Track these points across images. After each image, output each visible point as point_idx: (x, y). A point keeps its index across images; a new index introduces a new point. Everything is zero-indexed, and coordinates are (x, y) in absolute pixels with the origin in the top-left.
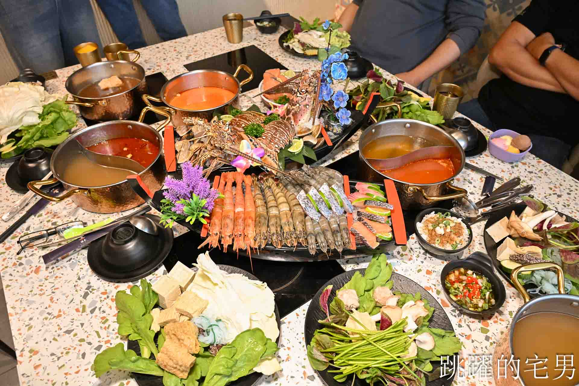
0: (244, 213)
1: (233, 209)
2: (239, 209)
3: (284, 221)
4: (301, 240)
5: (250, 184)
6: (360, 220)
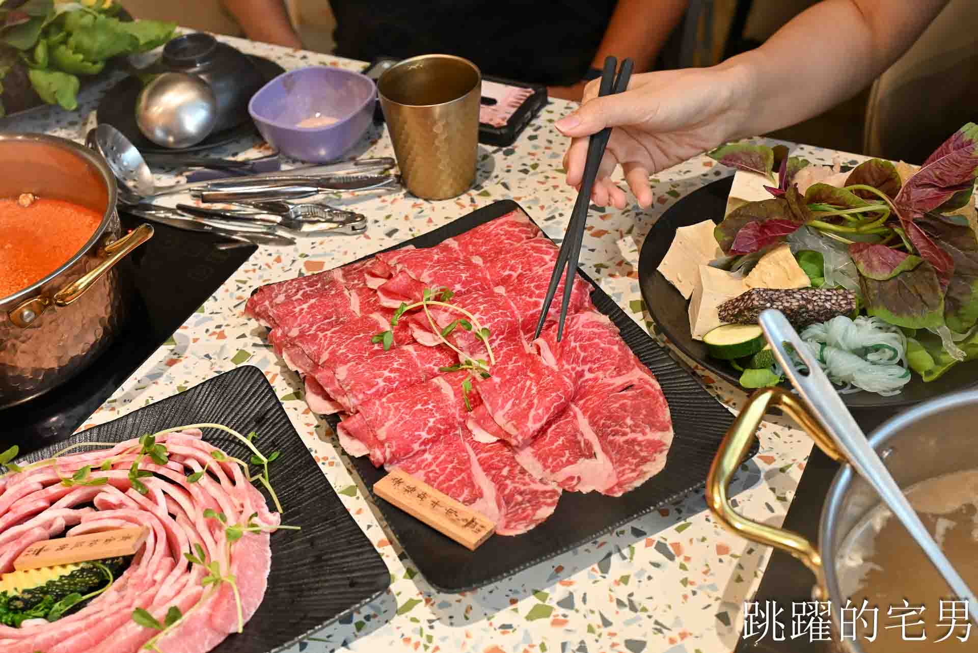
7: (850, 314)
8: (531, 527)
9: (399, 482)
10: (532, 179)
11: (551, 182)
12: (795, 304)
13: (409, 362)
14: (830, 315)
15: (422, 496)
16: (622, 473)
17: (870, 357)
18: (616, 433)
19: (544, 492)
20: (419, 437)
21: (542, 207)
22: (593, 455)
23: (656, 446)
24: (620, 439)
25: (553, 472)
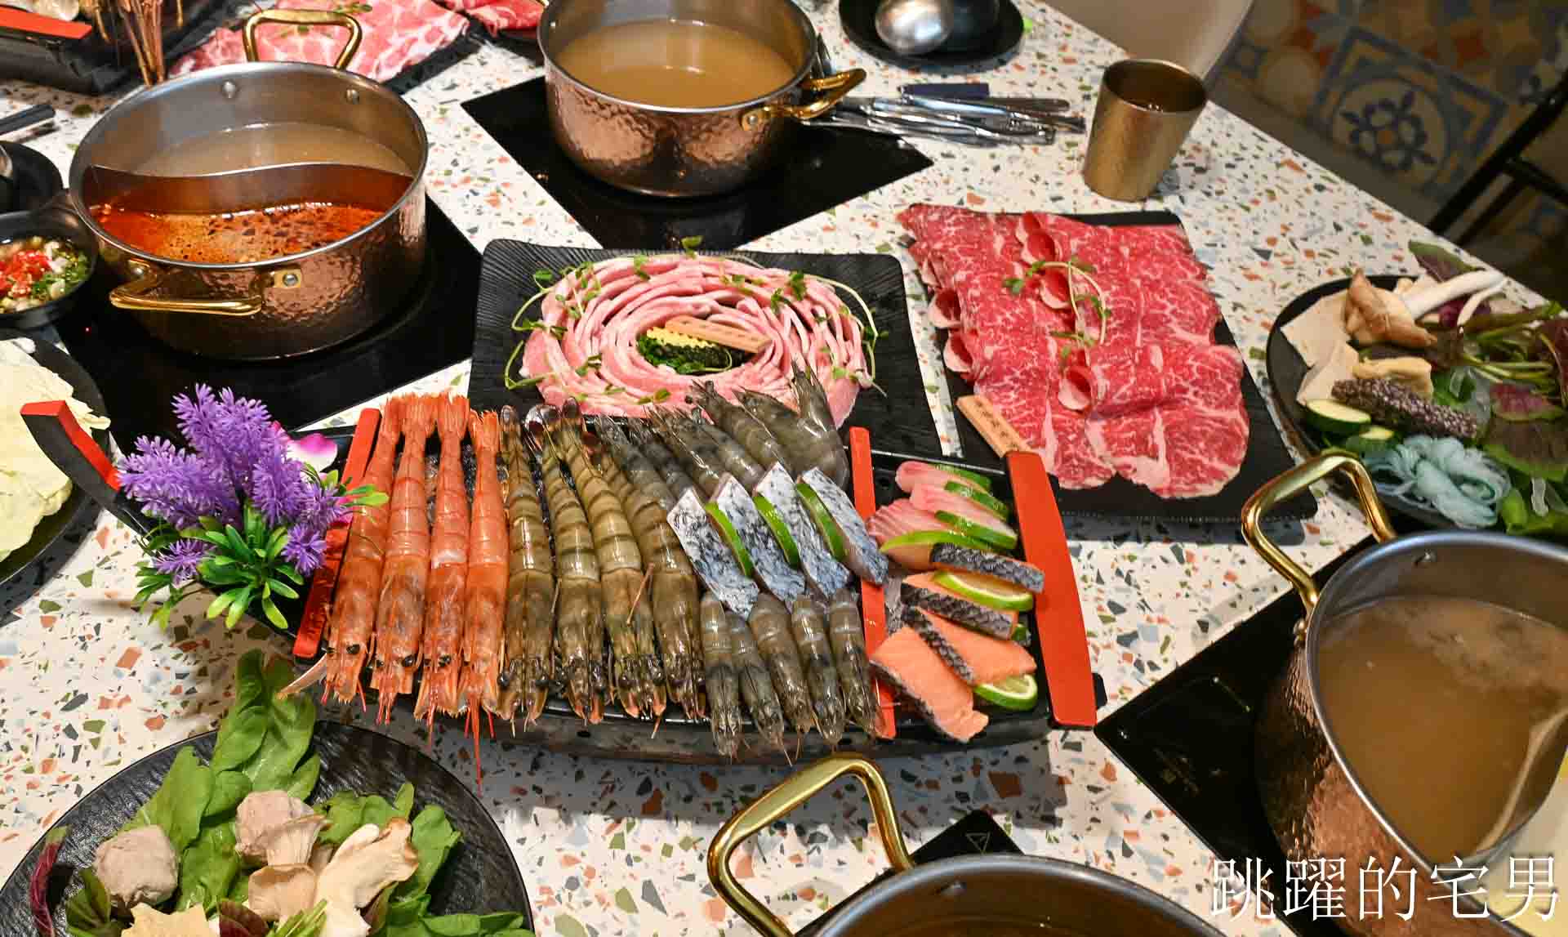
0: (467, 570)
1: (424, 553)
2: (447, 555)
3: (616, 611)
4: (680, 692)
5: (493, 450)
6: (911, 619)
7: (1466, 442)
8: (1078, 488)
9: (980, 405)
10: (1210, 205)
11: (1228, 213)
12: (1414, 409)
13: (1029, 314)
14: (1442, 433)
15: (995, 424)
16: (1178, 482)
17: (1465, 487)
18: (1185, 449)
19: (1099, 468)
20: (1013, 373)
21: (1208, 232)
22: (1155, 457)
23: (1216, 474)
24: (1187, 456)
25: (1114, 455)
